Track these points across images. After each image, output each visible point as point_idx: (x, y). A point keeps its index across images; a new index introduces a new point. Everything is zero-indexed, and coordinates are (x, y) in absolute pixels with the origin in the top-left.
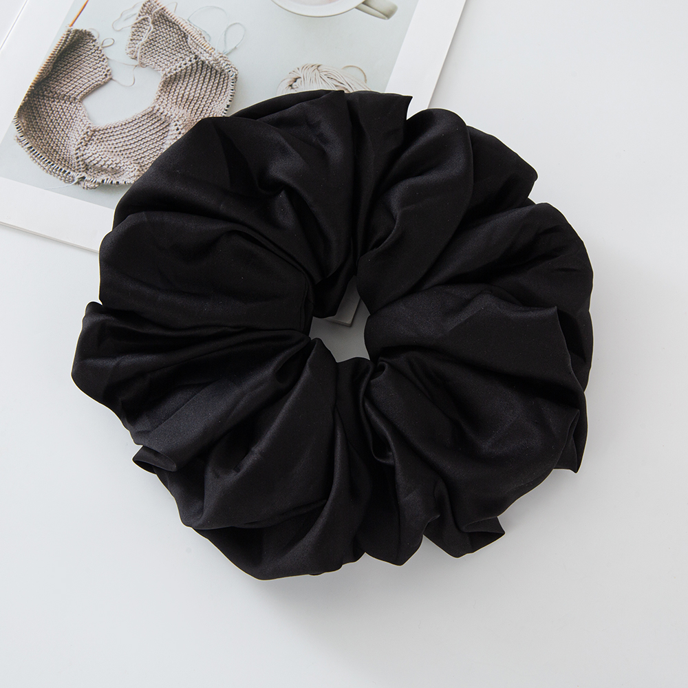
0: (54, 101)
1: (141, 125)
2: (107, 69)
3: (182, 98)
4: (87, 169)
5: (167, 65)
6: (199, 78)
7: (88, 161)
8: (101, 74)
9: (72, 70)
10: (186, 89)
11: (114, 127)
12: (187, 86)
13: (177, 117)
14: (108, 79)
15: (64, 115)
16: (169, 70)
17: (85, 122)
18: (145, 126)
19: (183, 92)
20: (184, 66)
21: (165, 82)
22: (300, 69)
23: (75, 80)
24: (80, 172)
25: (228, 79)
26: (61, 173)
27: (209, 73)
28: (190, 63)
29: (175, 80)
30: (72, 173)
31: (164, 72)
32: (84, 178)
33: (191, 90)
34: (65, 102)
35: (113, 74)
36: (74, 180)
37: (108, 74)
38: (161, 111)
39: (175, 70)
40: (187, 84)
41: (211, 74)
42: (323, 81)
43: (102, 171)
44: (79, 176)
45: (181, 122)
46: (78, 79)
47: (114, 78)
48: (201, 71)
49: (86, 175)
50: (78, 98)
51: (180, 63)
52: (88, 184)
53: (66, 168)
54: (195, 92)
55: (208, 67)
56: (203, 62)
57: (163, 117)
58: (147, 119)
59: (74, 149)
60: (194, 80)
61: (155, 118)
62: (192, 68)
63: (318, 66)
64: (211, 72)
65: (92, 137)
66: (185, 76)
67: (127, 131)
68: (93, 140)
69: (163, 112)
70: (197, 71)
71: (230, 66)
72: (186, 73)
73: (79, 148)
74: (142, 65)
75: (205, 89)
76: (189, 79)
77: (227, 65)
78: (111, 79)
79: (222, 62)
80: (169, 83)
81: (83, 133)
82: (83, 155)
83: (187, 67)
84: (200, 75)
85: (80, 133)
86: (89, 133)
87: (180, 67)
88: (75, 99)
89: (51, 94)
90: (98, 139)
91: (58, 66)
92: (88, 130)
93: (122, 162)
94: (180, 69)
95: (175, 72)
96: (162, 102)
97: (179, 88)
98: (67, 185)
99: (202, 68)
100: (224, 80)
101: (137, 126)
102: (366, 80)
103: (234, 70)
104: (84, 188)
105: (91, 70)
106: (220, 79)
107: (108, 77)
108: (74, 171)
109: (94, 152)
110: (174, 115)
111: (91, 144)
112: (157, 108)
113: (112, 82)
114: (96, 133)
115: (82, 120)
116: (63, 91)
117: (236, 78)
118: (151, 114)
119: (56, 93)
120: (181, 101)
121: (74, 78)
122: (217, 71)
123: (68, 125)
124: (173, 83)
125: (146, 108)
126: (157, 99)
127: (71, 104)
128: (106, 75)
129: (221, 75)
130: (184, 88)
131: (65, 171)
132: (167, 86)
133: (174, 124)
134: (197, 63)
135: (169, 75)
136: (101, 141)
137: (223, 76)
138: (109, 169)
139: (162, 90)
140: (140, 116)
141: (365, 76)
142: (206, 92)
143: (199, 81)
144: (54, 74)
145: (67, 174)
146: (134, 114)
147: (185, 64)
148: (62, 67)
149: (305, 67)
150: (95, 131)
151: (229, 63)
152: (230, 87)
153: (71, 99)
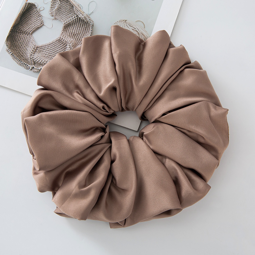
0: (21, 34)
1: (55, 45)
2: (42, 20)
3: (72, 33)
4: (35, 64)
5: (65, 19)
6: (78, 25)
7: (35, 60)
8: (39, 23)
9: (28, 21)
10: (73, 30)
11: (45, 46)
12: (74, 28)
13: (70, 42)
14: (42, 25)
15: (25, 40)
16: (66, 21)
17: (33, 43)
18: (57, 46)
19: (72, 31)
20: (72, 20)
21: (65, 27)
22: (119, 22)
23: (29, 25)
24: (32, 65)
25: (90, 26)
26: (24, 65)
27: (82, 23)
28: (75, 18)
29: (69, 26)
30: (29, 65)
31: (64, 22)
32: (33, 67)
33: (75, 30)
34: (25, 35)
35: (44, 23)
36: (30, 68)
37: (42, 22)
38: (63, 39)
39: (69, 21)
40: (74, 27)
41: (83, 23)
42: (127, 27)
43: (41, 65)
44: (32, 67)
45: (71, 44)
46: (30, 25)
47: (44, 24)
48: (79, 22)
49: (34, 66)
50: (30, 33)
51: (70, 18)
52: (35, 70)
53: (26, 63)
54: (77, 31)
55: (82, 20)
56: (80, 18)
57: (64, 42)
58: (58, 42)
59: (29, 55)
60: (76, 26)
61: (61, 42)
62: (76, 20)
63: (126, 21)
64: (83, 22)
65: (36, 50)
66: (73, 24)
67: (50, 47)
68: (37, 51)
69: (64, 39)
70: (77, 22)
71: (90, 20)
72: (73, 23)
73: (31, 55)
74: (55, 19)
75: (81, 30)
76: (74, 26)
77: (89, 19)
78: (43, 25)
79: (87, 18)
80: (67, 27)
81: (33, 48)
82: (33, 58)
83: (73, 20)
84: (79, 24)
85: (31, 48)
86: (35, 48)
87: (71, 20)
88: (29, 33)
89: (20, 31)
90: (39, 51)
91: (22, 19)
92: (35, 47)
93: (48, 61)
94: (71, 21)
95: (68, 22)
96: (64, 35)
97: (70, 29)
98: (27, 70)
99: (79, 21)
100: (88, 26)
101: (54, 45)
102: (145, 27)
103: (92, 22)
104: (34, 72)
105: (35, 21)
106: (87, 26)
107: (42, 24)
108: (30, 64)
109: (37, 56)
110: (68, 41)
111: (36, 53)
112: (62, 38)
113: (44, 26)
114: (38, 48)
115: (32, 43)
116: (24, 30)
117: (93, 25)
118: (59, 40)
119: (22, 31)
120: (71, 35)
121: (29, 24)
122: (85, 22)
123: (27, 45)
124: (68, 27)
125: (58, 38)
126: (62, 34)
127: (27, 35)
128: (41, 23)
129: (87, 24)
130: (72, 30)
131: (26, 65)
132: (66, 28)
133: (69, 45)
134: (77, 18)
135: (66, 24)
136: (40, 51)
137: (88, 25)
138: (43, 64)
139: (63, 30)
140: (55, 41)
141: (144, 25)
142: (81, 31)
143: (78, 26)
144: (20, 22)
145: (27, 66)
146: (53, 40)
147: (73, 19)
148: (24, 19)
149: (120, 21)
150: (37, 47)
151: (90, 19)
152: (91, 29)
153: (28, 33)
